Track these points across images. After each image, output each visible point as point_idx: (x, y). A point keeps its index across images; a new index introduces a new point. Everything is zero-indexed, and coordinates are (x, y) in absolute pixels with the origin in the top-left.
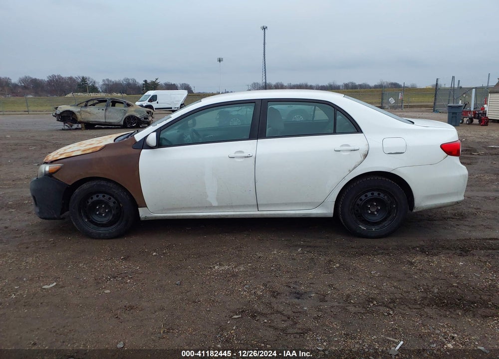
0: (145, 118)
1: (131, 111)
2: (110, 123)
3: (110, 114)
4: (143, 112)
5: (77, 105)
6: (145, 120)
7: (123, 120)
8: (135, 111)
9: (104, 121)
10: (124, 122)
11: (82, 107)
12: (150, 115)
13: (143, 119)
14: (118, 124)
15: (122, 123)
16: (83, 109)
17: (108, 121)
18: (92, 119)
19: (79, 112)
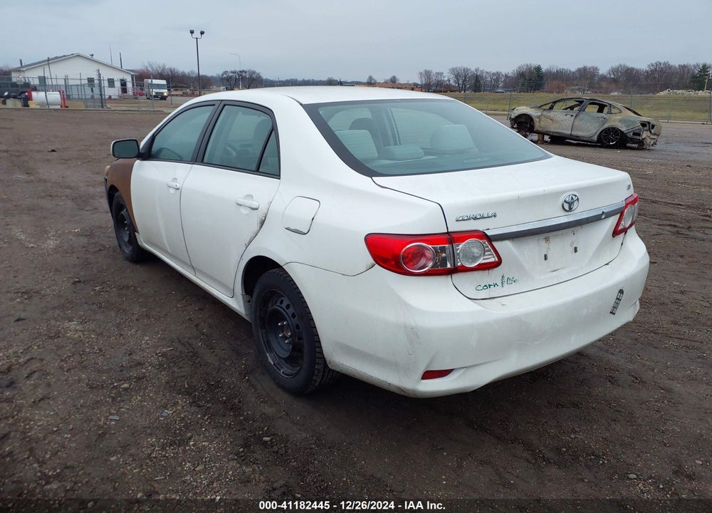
0: (634, 134)
1: (614, 121)
2: (578, 137)
3: (581, 123)
4: (634, 122)
5: (540, 107)
6: (636, 137)
7: (598, 133)
8: (620, 121)
9: (569, 133)
10: (599, 136)
11: (544, 110)
12: (647, 128)
13: (631, 134)
14: (589, 139)
15: (595, 138)
16: (545, 113)
17: (575, 133)
18: (554, 128)
19: (539, 117)
